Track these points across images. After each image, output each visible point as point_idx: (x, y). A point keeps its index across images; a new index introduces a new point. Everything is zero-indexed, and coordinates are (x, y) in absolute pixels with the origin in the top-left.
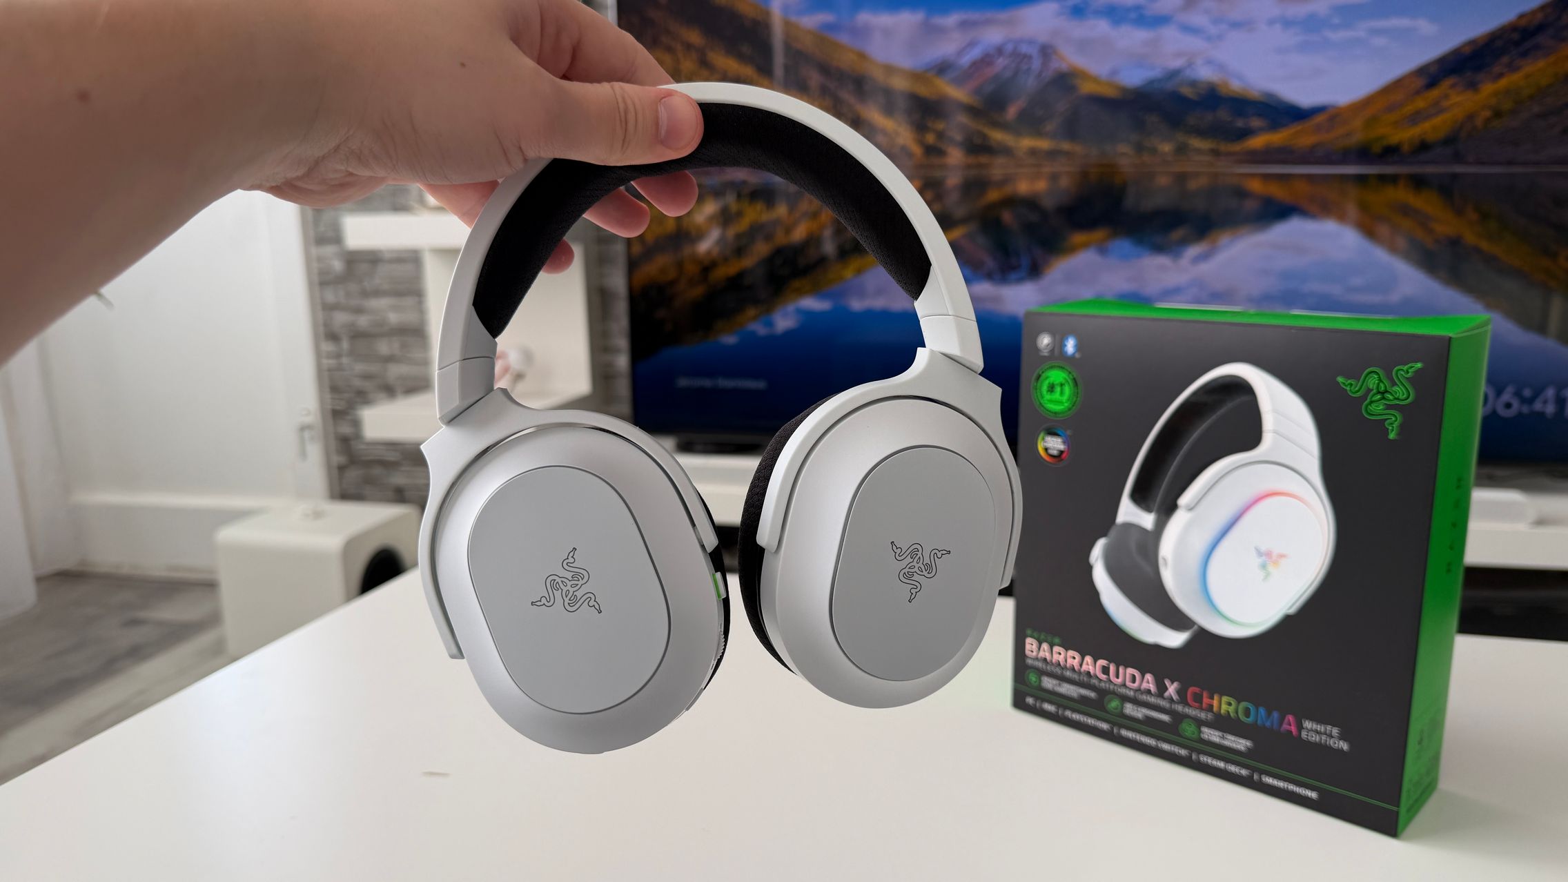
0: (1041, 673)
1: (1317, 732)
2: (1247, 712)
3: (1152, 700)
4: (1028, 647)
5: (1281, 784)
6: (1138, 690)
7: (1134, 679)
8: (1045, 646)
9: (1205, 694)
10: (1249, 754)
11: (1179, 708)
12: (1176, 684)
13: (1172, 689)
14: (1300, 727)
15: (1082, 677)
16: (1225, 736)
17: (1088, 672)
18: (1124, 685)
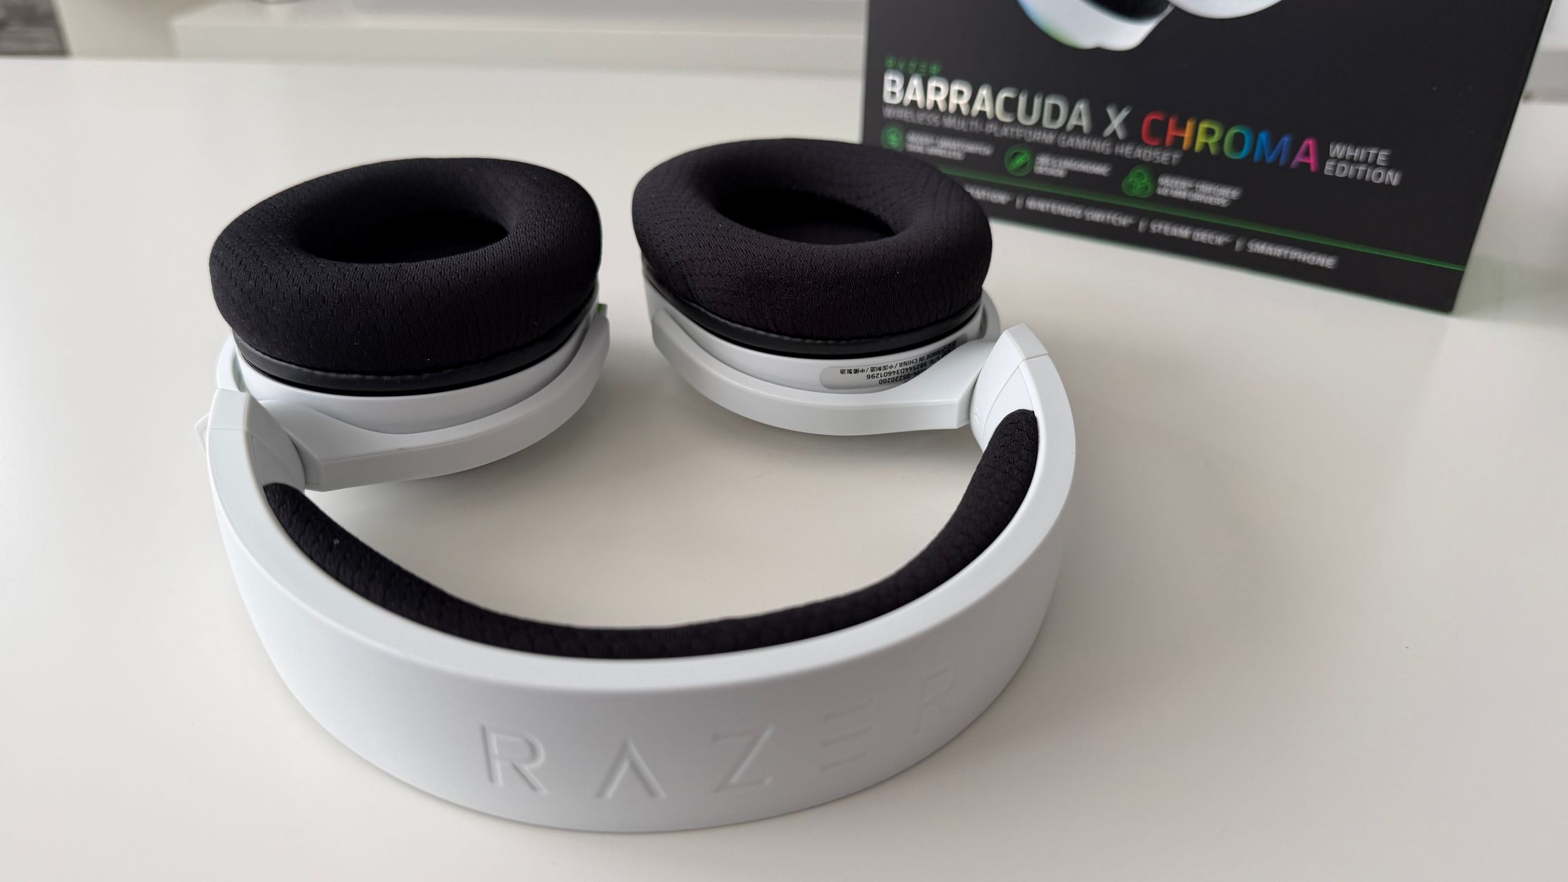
0: (908, 127)
1: (1352, 161)
2: (1238, 142)
3: (1083, 143)
4: (888, 88)
5: (1278, 251)
6: (1063, 128)
7: (1055, 112)
8: (915, 82)
9: (1172, 122)
10: (1234, 209)
11: (1126, 150)
12: (1124, 113)
13: (1116, 121)
14: (1324, 156)
15: (972, 123)
16: (1197, 186)
17: (982, 114)
18: (1039, 125)
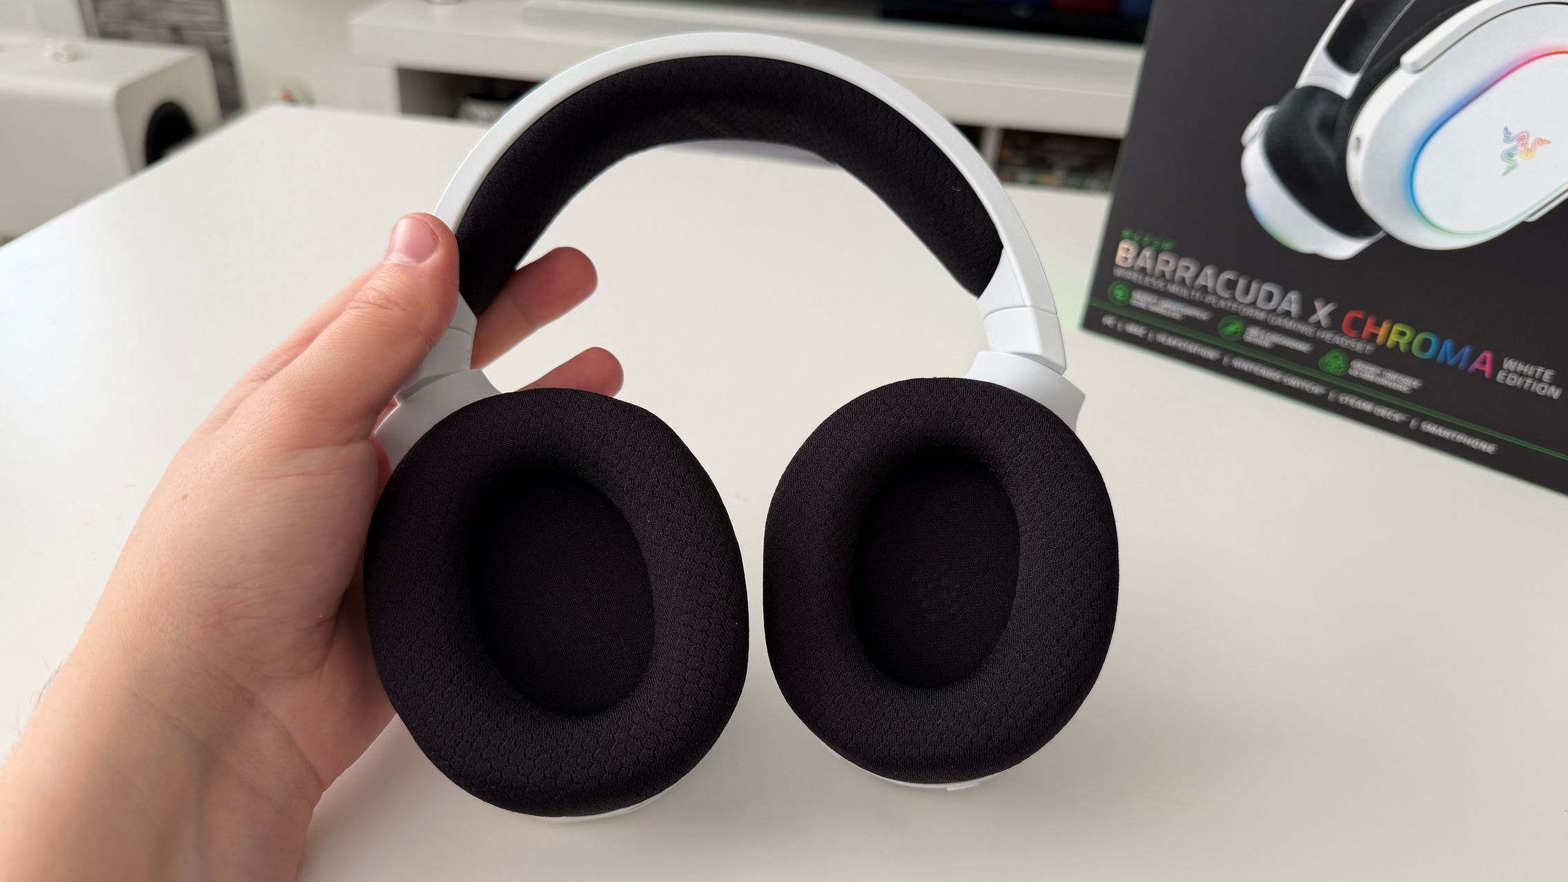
0: (1133, 286)
1: (1521, 374)
2: (1425, 345)
3: (1289, 324)
4: (1121, 253)
5: (1446, 433)
6: (1274, 311)
7: (1270, 296)
8: (1147, 253)
9: (1370, 321)
10: (1413, 395)
11: (1327, 336)
12: (1330, 308)
13: (1322, 312)
14: (1498, 366)
15: (1193, 293)
16: (1384, 373)
17: (1204, 289)
18: (1253, 304)
